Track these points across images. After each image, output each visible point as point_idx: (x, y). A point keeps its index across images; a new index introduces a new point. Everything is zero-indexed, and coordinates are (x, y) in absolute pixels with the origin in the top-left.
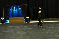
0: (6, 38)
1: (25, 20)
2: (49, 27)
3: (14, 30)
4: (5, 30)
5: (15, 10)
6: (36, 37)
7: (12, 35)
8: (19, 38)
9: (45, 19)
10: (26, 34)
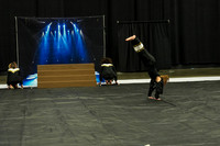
0: (28, 142)
1: (96, 73)
2: (186, 100)
3: (58, 112)
4: (24, 112)
5: (62, 36)
6: (138, 136)
7: (51, 130)
8: (76, 141)
9: (171, 71)
10: (101, 126)
